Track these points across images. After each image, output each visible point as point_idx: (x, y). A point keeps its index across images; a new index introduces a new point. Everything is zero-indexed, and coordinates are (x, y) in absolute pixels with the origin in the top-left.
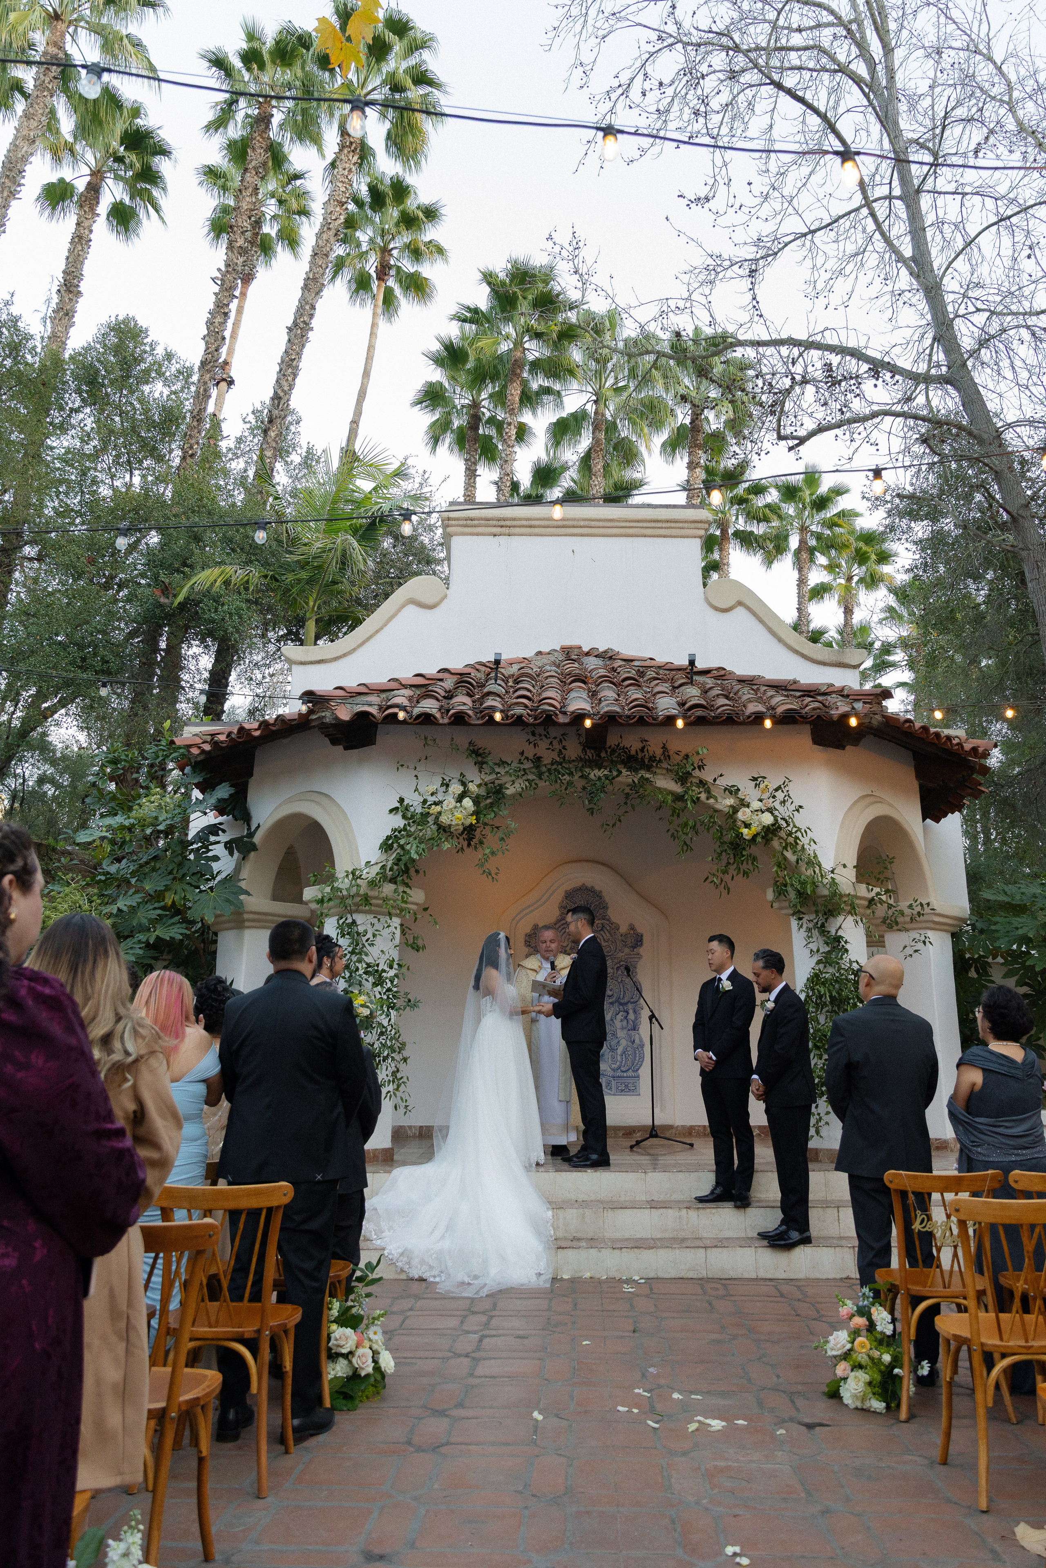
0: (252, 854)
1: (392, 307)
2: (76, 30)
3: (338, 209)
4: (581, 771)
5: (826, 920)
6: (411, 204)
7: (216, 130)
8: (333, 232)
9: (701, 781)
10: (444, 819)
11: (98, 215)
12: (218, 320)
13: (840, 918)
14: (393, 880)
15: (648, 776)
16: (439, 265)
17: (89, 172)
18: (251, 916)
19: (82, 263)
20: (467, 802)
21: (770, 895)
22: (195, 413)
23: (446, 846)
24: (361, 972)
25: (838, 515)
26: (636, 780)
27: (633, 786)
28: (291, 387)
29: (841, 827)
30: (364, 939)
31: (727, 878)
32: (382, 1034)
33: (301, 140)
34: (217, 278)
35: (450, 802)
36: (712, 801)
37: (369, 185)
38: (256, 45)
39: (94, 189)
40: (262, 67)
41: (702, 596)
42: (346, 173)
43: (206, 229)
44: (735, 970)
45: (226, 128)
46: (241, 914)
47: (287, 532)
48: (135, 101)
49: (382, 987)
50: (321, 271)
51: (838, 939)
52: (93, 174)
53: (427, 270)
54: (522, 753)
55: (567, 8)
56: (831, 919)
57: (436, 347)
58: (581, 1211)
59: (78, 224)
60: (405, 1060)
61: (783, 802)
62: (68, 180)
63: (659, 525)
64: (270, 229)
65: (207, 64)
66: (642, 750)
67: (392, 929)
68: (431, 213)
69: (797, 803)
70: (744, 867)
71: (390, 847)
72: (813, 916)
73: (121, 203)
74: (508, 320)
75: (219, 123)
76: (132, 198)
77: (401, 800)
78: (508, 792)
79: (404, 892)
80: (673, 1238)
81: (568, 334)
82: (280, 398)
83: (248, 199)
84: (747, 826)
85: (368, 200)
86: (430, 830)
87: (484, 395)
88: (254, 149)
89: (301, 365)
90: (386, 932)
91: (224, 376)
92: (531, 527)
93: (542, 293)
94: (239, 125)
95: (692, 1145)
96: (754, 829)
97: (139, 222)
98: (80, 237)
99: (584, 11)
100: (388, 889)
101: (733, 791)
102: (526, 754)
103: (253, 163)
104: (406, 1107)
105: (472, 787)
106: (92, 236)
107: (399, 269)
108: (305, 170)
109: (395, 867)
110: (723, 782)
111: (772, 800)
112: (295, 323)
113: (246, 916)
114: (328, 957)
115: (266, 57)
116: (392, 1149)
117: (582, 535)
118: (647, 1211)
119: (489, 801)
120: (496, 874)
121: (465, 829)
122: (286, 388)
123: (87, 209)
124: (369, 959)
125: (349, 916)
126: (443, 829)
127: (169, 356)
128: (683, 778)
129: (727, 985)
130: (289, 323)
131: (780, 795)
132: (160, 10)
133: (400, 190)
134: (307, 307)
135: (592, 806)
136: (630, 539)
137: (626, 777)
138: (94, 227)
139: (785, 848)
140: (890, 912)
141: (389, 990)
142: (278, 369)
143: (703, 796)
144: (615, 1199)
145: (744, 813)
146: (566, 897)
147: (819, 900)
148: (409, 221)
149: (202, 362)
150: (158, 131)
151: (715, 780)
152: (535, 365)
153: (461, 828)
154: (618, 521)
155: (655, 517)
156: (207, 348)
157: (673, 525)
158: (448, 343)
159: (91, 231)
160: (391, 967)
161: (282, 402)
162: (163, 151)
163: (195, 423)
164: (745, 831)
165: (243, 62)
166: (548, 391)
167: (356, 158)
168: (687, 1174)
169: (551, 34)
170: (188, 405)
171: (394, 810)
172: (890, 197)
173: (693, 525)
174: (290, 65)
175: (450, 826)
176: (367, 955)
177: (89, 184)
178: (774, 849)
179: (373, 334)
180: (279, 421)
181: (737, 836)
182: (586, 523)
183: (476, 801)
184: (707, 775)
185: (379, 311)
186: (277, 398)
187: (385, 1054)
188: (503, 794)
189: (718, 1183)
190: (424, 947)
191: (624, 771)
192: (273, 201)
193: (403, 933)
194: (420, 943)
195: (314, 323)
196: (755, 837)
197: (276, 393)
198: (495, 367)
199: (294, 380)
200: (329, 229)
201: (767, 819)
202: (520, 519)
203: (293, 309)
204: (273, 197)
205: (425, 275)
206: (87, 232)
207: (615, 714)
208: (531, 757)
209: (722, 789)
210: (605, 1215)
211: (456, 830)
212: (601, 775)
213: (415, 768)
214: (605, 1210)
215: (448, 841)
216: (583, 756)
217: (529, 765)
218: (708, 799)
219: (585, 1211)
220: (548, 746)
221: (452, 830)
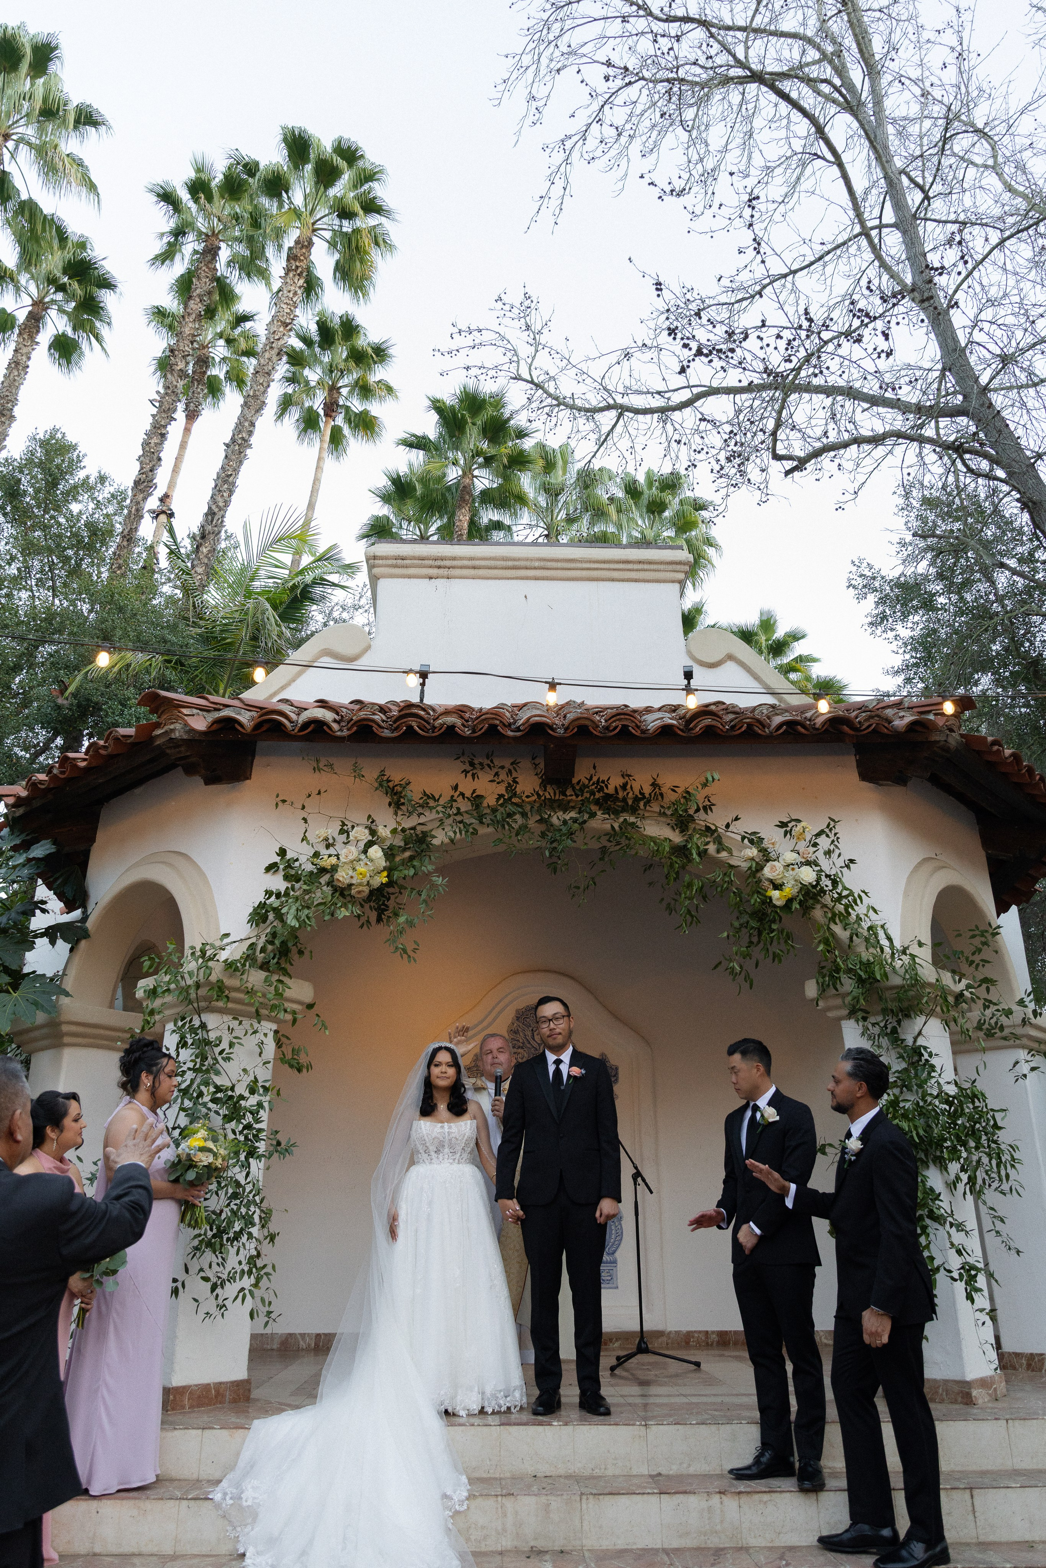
0: (83, 943)
1: (340, 447)
2: (17, 148)
3: (282, 329)
4: (539, 811)
5: (899, 1022)
6: (361, 342)
7: (163, 263)
8: (275, 351)
9: (708, 828)
10: (343, 876)
11: (37, 343)
12: (155, 440)
13: (920, 1020)
14: (265, 966)
15: (632, 819)
16: (389, 403)
17: (30, 302)
18: (73, 1028)
19: (18, 388)
20: (376, 852)
21: (811, 989)
22: (126, 532)
23: (343, 913)
24: (207, 1099)
25: (796, 660)
26: (616, 826)
27: (612, 835)
28: (227, 503)
29: (906, 894)
30: (217, 1050)
31: (749, 964)
32: (235, 1196)
33: (249, 275)
34: (155, 400)
35: (349, 853)
36: (724, 854)
37: (317, 323)
38: (203, 176)
39: (35, 320)
40: (210, 198)
41: (684, 649)
42: (291, 295)
43: (153, 368)
44: (777, 1093)
45: (172, 260)
46: (60, 1024)
47: (194, 606)
48: (82, 236)
49: (239, 1121)
50: (262, 389)
51: (917, 1051)
52: (35, 304)
53: (375, 408)
54: (456, 788)
55: (517, 58)
56: (905, 1023)
57: (383, 482)
58: (543, 1499)
59: (16, 351)
60: (272, 1238)
61: (828, 853)
62: (9, 311)
63: (630, 566)
64: (218, 371)
65: (156, 199)
66: (624, 787)
67: (260, 1036)
68: (380, 353)
69: (846, 856)
70: (775, 948)
71: (264, 919)
72: (879, 1018)
73: (64, 335)
74: (456, 447)
75: (167, 256)
76: (75, 329)
77: (282, 852)
78: (436, 842)
79: (279, 981)
80: (698, 1549)
81: (519, 460)
82: (214, 514)
83: (190, 325)
84: (778, 887)
85: (317, 338)
86: (322, 893)
87: (432, 529)
88: (199, 278)
89: (238, 482)
90: (251, 1042)
91: (164, 508)
92: (474, 568)
93: (492, 417)
94: (186, 261)
95: (698, 1364)
96: (790, 890)
97: (82, 354)
98: (17, 363)
99: (536, 57)
100: (256, 978)
101: (755, 840)
102: (460, 789)
103: (198, 291)
104: (269, 1313)
105: (384, 832)
106: (29, 363)
107: (347, 408)
108: (254, 311)
109: (270, 947)
110: (740, 828)
111: (812, 849)
112: (233, 440)
113: (65, 1028)
114: (149, 1072)
115: (215, 191)
116: (247, 1382)
117: (536, 578)
118: (654, 1499)
119: (407, 854)
120: (415, 950)
121: (372, 892)
122: (221, 504)
123: (26, 336)
124: (218, 1080)
125: (196, 1017)
126: (342, 892)
127: (102, 479)
128: (683, 823)
129: (772, 1115)
130: (227, 440)
131: (824, 842)
132: (103, 129)
133: (349, 328)
134: (246, 424)
135: (554, 859)
136: (595, 583)
137: (601, 822)
138: (34, 355)
139: (832, 919)
140: (988, 1012)
141: (248, 1127)
142: (213, 485)
143: (712, 848)
144: (597, 1472)
145: (773, 868)
146: (518, 1018)
147: (888, 994)
148: (359, 357)
149: (135, 482)
150: (103, 263)
151: (728, 826)
152: (487, 497)
153: (366, 890)
154: (581, 562)
155: (624, 558)
156: (142, 468)
157: (646, 567)
158: (395, 476)
159: (29, 358)
160: (252, 1092)
161: (216, 518)
162: (107, 284)
163: (125, 543)
164: (775, 894)
165: (190, 193)
166: (498, 526)
167: (301, 282)
168: (714, 1427)
169: (501, 87)
170: (119, 528)
171: (271, 868)
172: (880, 227)
173: (670, 567)
174: (238, 199)
175: (350, 885)
176: (218, 1073)
177: (30, 313)
178: (815, 922)
179: (319, 468)
180: (212, 536)
181: (763, 902)
182: (542, 564)
183: (390, 853)
184: (717, 819)
185: (326, 445)
186: (210, 514)
187: (237, 1228)
188: (429, 844)
189: (765, 1444)
190: (309, 1067)
191: (599, 813)
192: (221, 342)
193: (279, 1044)
194: (303, 1059)
195: (253, 440)
196: (790, 901)
197: (210, 508)
198: (443, 495)
199: (230, 496)
200: (272, 348)
201: (808, 875)
202: (461, 558)
203: (233, 426)
204: (221, 338)
205: (374, 413)
206: (24, 358)
207: (587, 723)
208: (468, 794)
209: (739, 838)
210: (584, 1506)
211: (359, 892)
212: (567, 818)
213: (303, 807)
214: (584, 1497)
215: (347, 909)
216: (541, 793)
217: (464, 806)
218: (718, 851)
219: (549, 1497)
220: (492, 778)
221: (353, 892)
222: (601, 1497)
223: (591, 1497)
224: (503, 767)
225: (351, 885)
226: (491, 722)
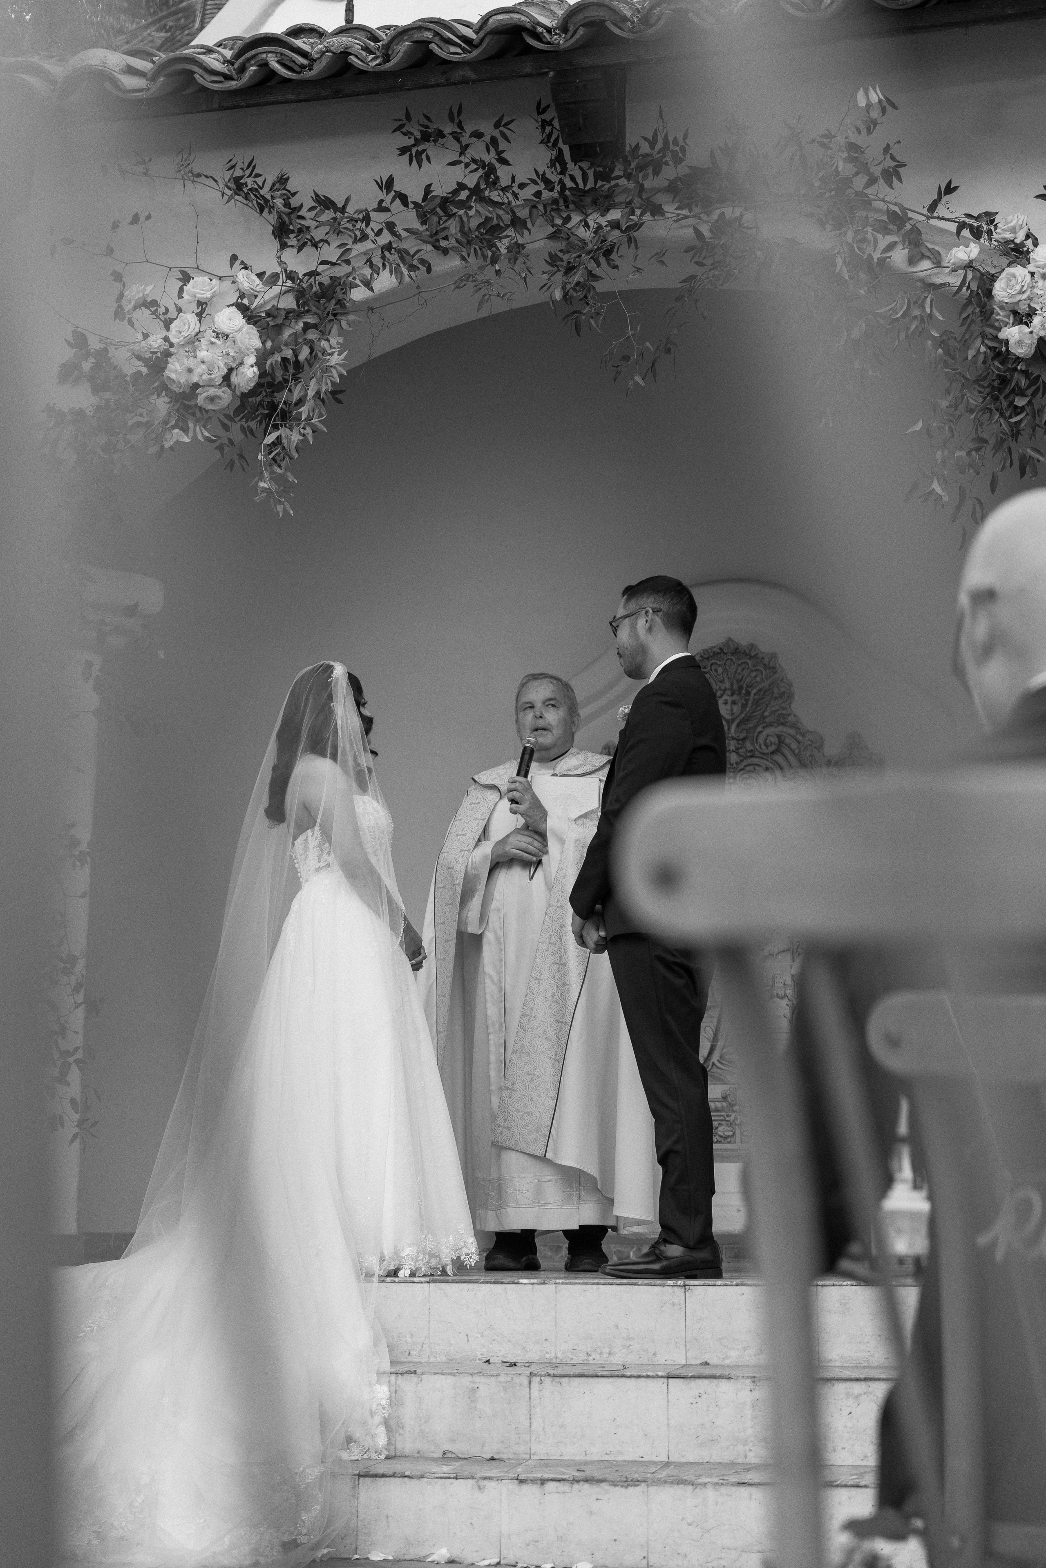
9: (893, 216)
10: (178, 371)
20: (229, 319)
35: (184, 325)
36: (921, 264)
54: (388, 185)
58: (466, 1381)
77: (81, 341)
78: (356, 296)
84: (1023, 317)
101: (983, 228)
102: (397, 187)
104: (83, 1122)
110: (956, 207)
119: (301, 322)
121: (231, 398)
126: (183, 402)
143: (900, 256)
145: (1015, 281)
151: (932, 207)
153: (225, 396)
164: (1013, 333)
171: (68, 372)
175: (191, 387)
181: (993, 352)
183: (267, 326)
184: (912, 196)
188: (343, 301)
207: (600, 14)
208: (416, 195)
209: (953, 227)
210: (535, 1393)
211: (212, 399)
212: (603, 221)
213: (110, 251)
214: (536, 1380)
215: (185, 430)
216: (554, 178)
217: (407, 219)
218: (912, 261)
219: (477, 1379)
220: (455, 157)
221: (200, 400)
222: (564, 1380)
223: (547, 1380)
224: (478, 135)
225: (196, 386)
226: (417, 36)
